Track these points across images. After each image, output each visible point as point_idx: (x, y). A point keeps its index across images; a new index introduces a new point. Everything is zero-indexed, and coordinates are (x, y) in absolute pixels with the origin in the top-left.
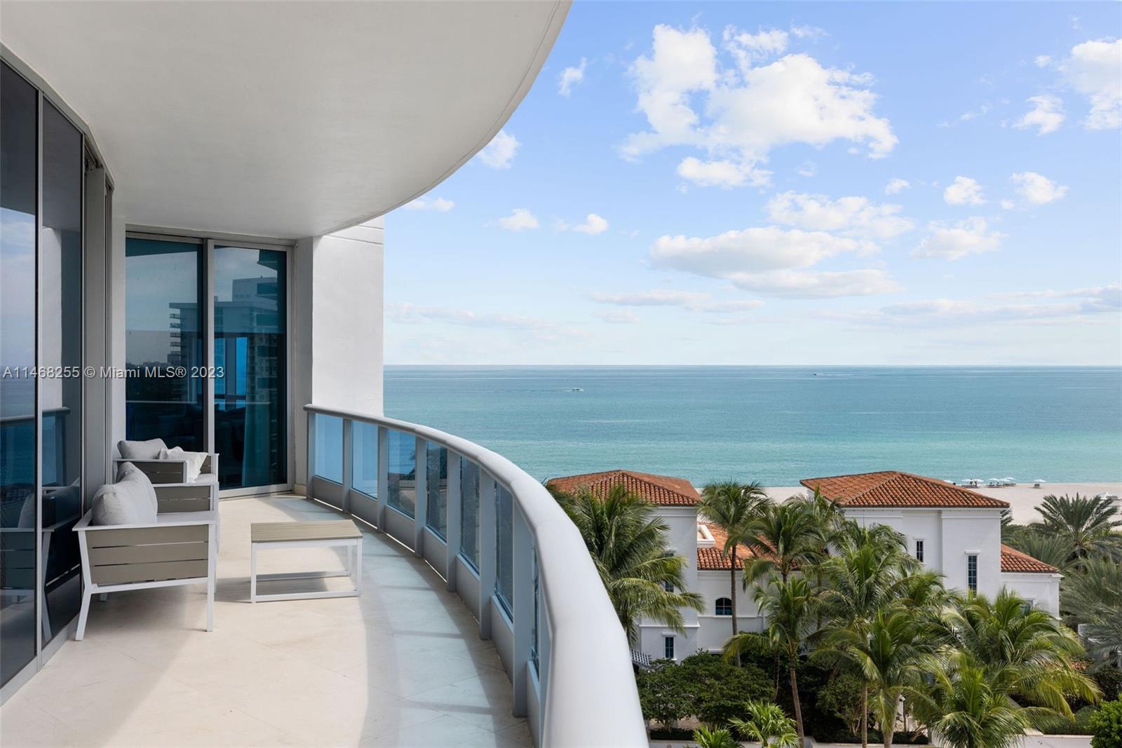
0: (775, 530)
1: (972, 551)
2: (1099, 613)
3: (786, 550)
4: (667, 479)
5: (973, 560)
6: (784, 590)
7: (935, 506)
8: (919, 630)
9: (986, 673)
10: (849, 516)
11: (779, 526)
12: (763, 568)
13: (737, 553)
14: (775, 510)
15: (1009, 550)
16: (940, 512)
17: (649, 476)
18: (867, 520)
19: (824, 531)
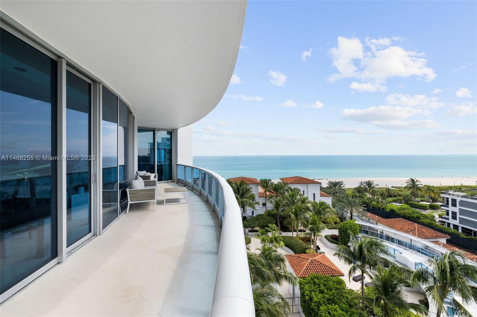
0: (274, 189)
1: (314, 192)
2: (339, 205)
3: (277, 193)
4: (252, 178)
5: (314, 194)
6: (276, 201)
7: (307, 183)
8: (304, 209)
9: (317, 217)
10: (289, 186)
11: (275, 188)
12: (272, 196)
13: (267, 194)
14: (274, 185)
15: (322, 192)
16: (308, 185)
17: (248, 178)
18: (293, 187)
19: (284, 189)
